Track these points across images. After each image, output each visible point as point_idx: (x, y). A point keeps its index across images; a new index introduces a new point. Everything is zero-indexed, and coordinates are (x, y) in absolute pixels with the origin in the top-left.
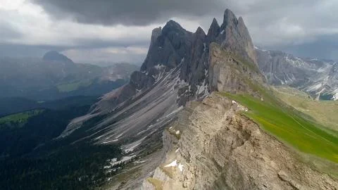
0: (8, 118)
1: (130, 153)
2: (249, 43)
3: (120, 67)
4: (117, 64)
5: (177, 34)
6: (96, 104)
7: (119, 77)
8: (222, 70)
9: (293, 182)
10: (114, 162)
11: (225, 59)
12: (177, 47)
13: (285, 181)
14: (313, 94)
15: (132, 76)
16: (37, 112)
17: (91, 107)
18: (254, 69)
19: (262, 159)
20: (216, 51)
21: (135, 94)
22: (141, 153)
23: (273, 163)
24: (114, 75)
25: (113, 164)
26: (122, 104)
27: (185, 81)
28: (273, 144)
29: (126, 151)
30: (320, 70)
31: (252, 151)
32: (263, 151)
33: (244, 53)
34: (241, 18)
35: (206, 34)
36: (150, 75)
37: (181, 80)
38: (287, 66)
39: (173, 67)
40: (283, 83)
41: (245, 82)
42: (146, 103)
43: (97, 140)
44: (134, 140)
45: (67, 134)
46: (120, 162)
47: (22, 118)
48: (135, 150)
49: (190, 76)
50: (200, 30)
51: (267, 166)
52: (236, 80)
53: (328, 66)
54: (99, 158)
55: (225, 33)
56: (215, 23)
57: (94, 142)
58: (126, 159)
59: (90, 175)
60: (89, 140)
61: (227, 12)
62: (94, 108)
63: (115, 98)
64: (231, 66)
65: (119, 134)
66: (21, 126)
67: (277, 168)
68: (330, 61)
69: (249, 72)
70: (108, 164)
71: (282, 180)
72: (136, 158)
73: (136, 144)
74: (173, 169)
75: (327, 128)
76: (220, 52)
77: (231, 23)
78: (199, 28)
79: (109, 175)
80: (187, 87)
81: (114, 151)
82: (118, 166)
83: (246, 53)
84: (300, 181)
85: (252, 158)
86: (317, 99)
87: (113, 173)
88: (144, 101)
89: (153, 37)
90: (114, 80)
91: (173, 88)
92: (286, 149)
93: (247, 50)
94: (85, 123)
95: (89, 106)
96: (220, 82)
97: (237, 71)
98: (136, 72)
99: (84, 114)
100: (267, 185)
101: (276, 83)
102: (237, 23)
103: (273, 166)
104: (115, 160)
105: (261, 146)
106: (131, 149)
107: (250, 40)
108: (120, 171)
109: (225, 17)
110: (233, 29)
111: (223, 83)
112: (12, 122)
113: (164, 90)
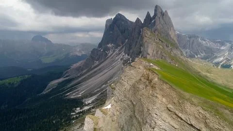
0: (7, 81)
1: (89, 104)
2: (172, 28)
3: (84, 46)
4: (82, 44)
5: (123, 23)
6: (67, 71)
7: (83, 53)
8: (150, 46)
9: (177, 112)
10: (78, 110)
11: (153, 38)
12: (123, 32)
13: (171, 111)
14: (217, 64)
15: (92, 52)
16: (27, 76)
17: (64, 73)
18: (174, 46)
19: (156, 97)
20: (147, 33)
21: (93, 64)
22: (96, 104)
23: (164, 100)
24: (80, 51)
25: (77, 112)
26: (84, 71)
27: (128, 55)
28: (165, 87)
29: (86, 102)
30: (222, 48)
31: (151, 92)
32: (158, 91)
33: (168, 35)
34: (166, 11)
35: (143, 22)
36: (104, 51)
37: (125, 54)
38: (200, 45)
39: (120, 46)
40: (196, 57)
41: (166, 54)
42: (101, 70)
43: (67, 95)
44: (91, 95)
45: (47, 92)
46: (82, 110)
47: (16, 80)
48: (93, 102)
49: (131, 51)
50: (138, 20)
51: (159, 102)
52: (159, 52)
53: (228, 45)
54: (68, 107)
55: (155, 21)
56: (148, 15)
57: (65, 97)
58: (86, 108)
59: (61, 119)
60: (62, 95)
61: (156, 7)
62: (66, 74)
63: (80, 67)
64: (157, 43)
65: (82, 91)
66: (16, 86)
67: (167, 103)
68: (230, 42)
69: (170, 48)
70: (74, 112)
71: (170, 111)
72: (93, 108)
73: (94, 98)
74: (108, 110)
75: (225, 87)
76: (149, 34)
77: (159, 15)
78: (138, 18)
79: (73, 119)
80: (129, 59)
81: (78, 103)
82: (80, 112)
83: (170, 36)
84: (182, 111)
85: (150, 97)
86: (219, 67)
87: (77, 118)
88: (100, 69)
89: (106, 25)
90: (80, 54)
91: (120, 60)
92: (174, 90)
93: (170, 33)
94: (59, 84)
95: (63, 73)
96: (149, 54)
97: (161, 46)
98: (94, 49)
99: (59, 78)
100: (158, 114)
101: (192, 57)
102: (163, 14)
103: (164, 102)
104: (78, 109)
105: (157, 88)
106: (90, 102)
107: (173, 26)
108: (82, 116)
109: (155, 11)
110: (161, 19)
111: (151, 55)
112: (9, 83)
113: (113, 61)
